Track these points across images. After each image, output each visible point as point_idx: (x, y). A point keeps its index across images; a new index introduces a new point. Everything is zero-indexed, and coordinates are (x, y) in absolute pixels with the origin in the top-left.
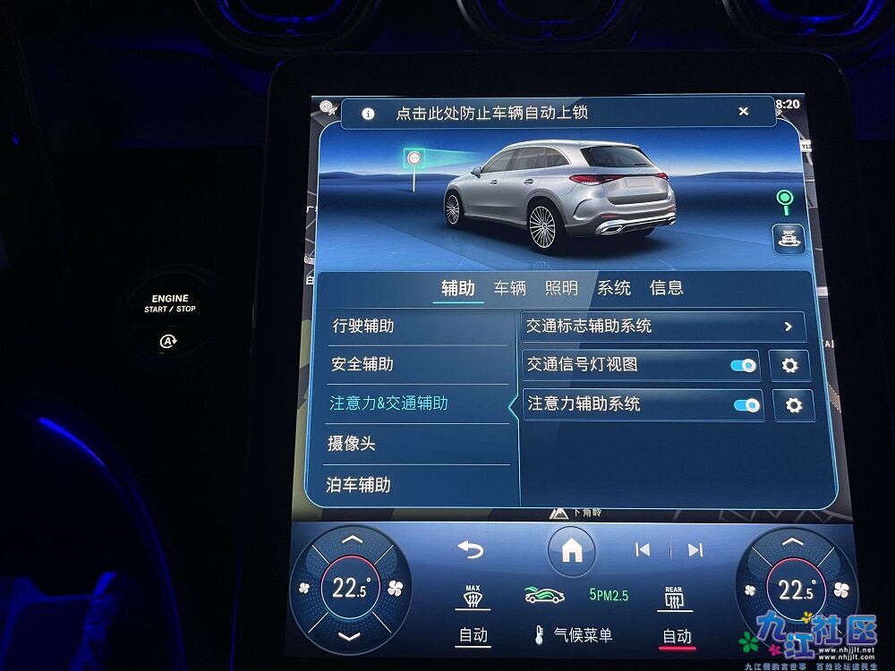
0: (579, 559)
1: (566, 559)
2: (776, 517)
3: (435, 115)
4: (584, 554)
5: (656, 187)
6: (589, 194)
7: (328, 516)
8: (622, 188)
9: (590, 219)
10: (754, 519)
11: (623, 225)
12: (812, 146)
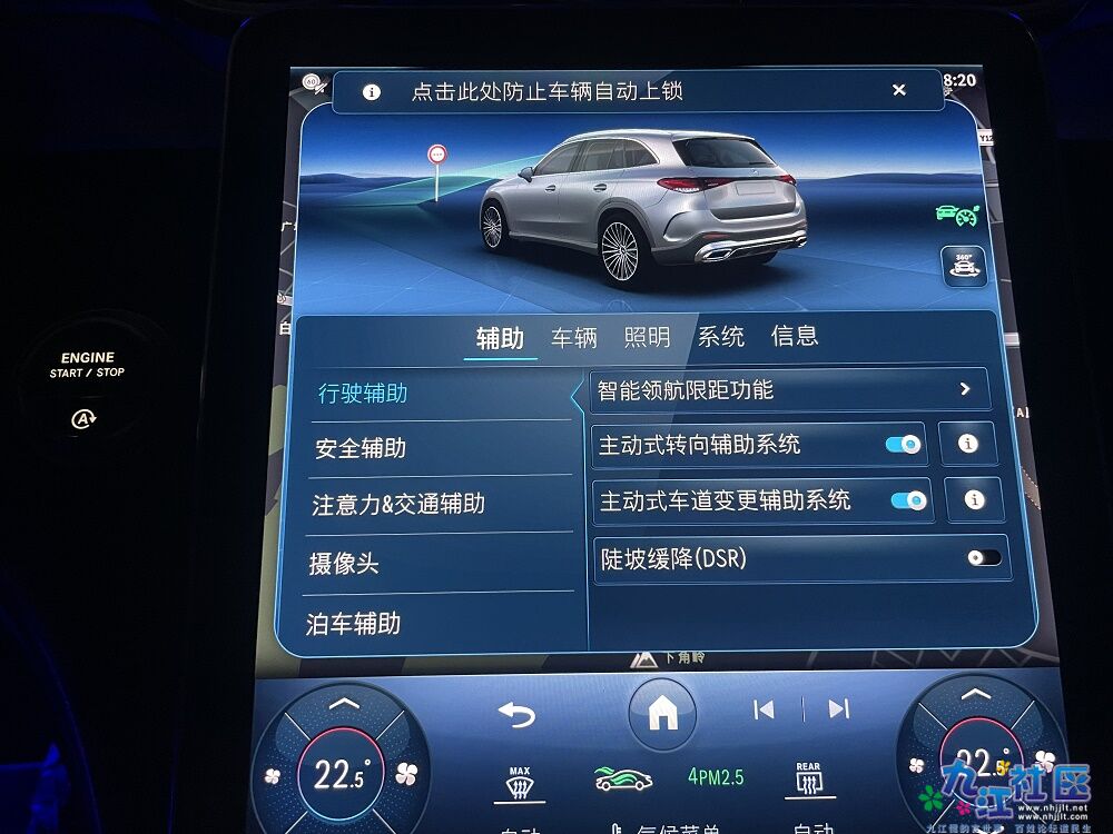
0: (673, 725)
1: (654, 725)
2: (952, 659)
3: (468, 93)
4: (680, 718)
5: (778, 194)
6: (685, 205)
7: (309, 670)
8: (731, 196)
9: (686, 240)
10: (921, 663)
11: (734, 248)
12: (994, 137)
